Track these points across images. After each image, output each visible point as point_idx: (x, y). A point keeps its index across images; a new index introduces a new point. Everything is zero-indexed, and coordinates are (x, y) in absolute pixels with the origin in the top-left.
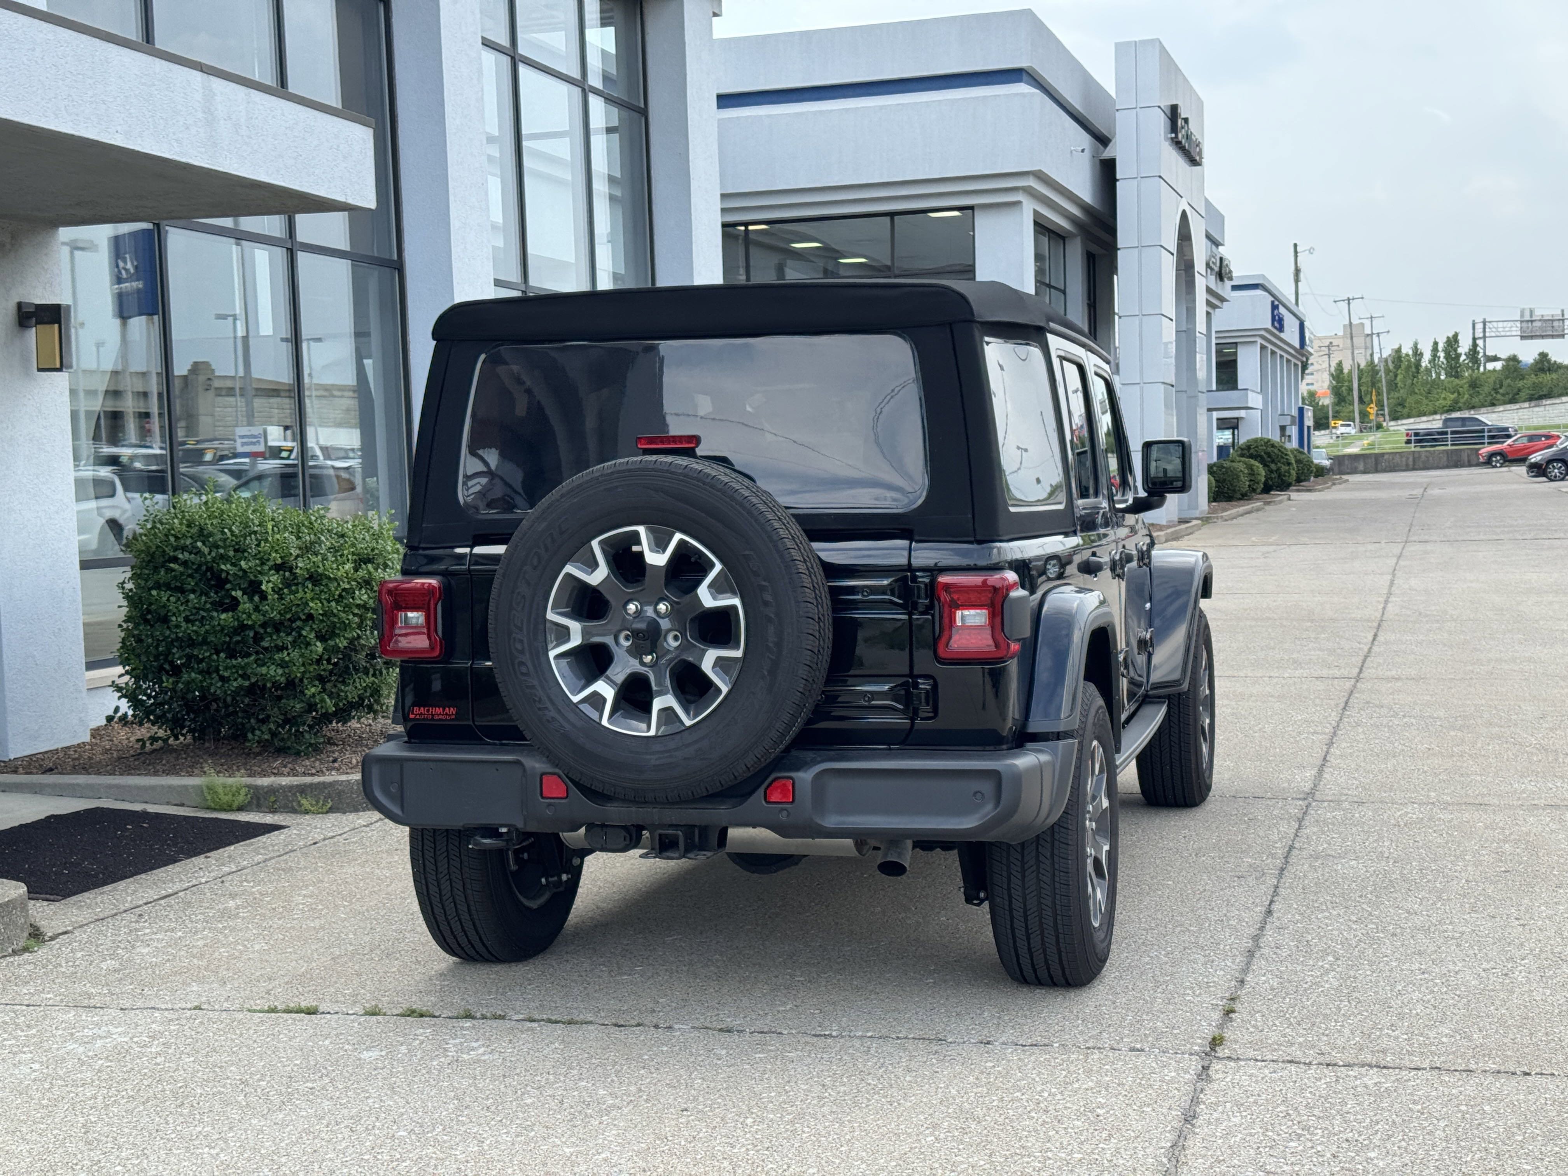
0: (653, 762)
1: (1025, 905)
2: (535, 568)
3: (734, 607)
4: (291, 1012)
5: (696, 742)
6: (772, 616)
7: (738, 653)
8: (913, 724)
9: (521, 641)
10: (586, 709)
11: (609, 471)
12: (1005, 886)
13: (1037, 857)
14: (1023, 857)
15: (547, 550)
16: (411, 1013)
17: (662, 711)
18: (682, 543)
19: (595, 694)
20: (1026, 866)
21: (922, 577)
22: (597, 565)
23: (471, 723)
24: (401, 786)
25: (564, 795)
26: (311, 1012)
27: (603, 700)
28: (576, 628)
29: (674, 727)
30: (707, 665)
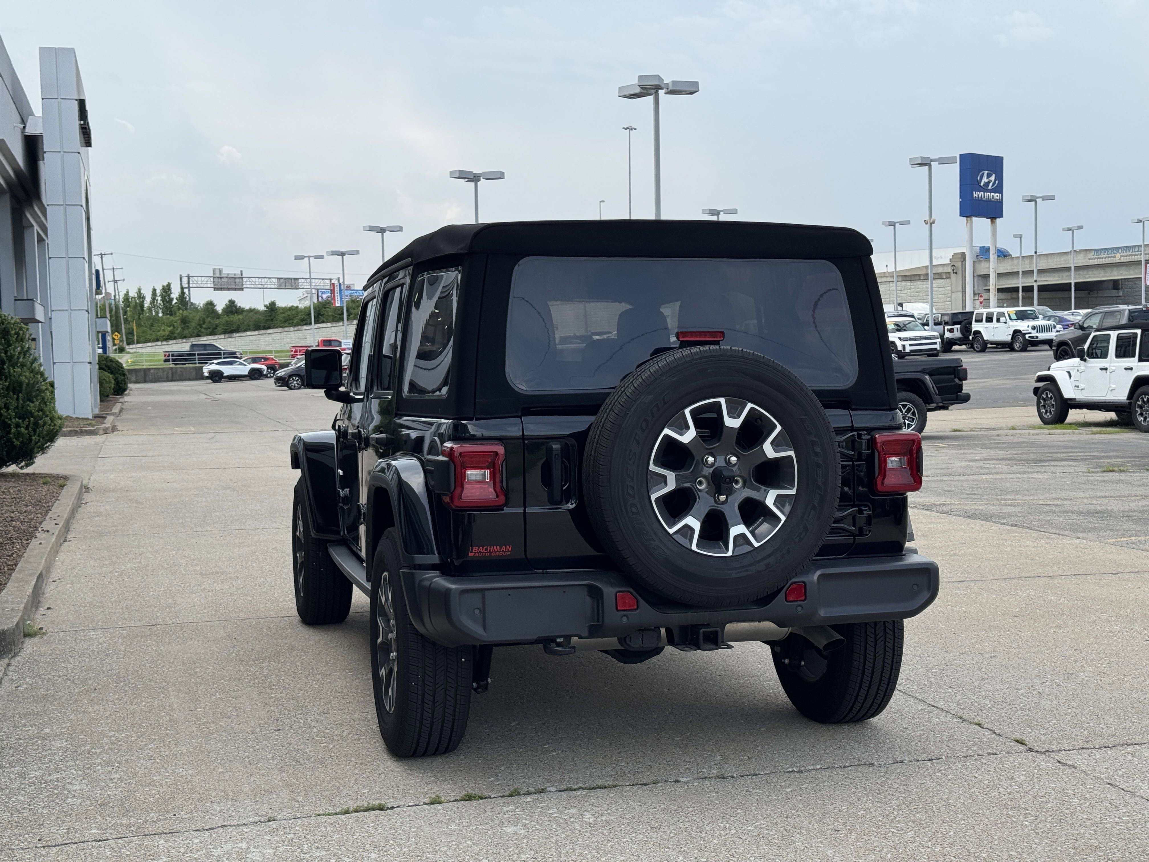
0: (734, 576)
1: (874, 665)
2: (643, 431)
3: (790, 457)
4: (360, 811)
5: (765, 558)
6: (821, 463)
7: (793, 492)
8: (855, 539)
9: (633, 488)
10: (679, 538)
11: (697, 357)
12: (862, 653)
13: (885, 630)
14: (875, 631)
15: (653, 416)
16: (469, 798)
17: (736, 537)
18: (752, 409)
19: (687, 526)
20: (878, 638)
21: (864, 435)
22: (688, 428)
23: (524, 557)
24: (483, 610)
25: (636, 607)
26: (381, 808)
27: (692, 530)
28: (671, 476)
29: (747, 548)
30: (770, 501)
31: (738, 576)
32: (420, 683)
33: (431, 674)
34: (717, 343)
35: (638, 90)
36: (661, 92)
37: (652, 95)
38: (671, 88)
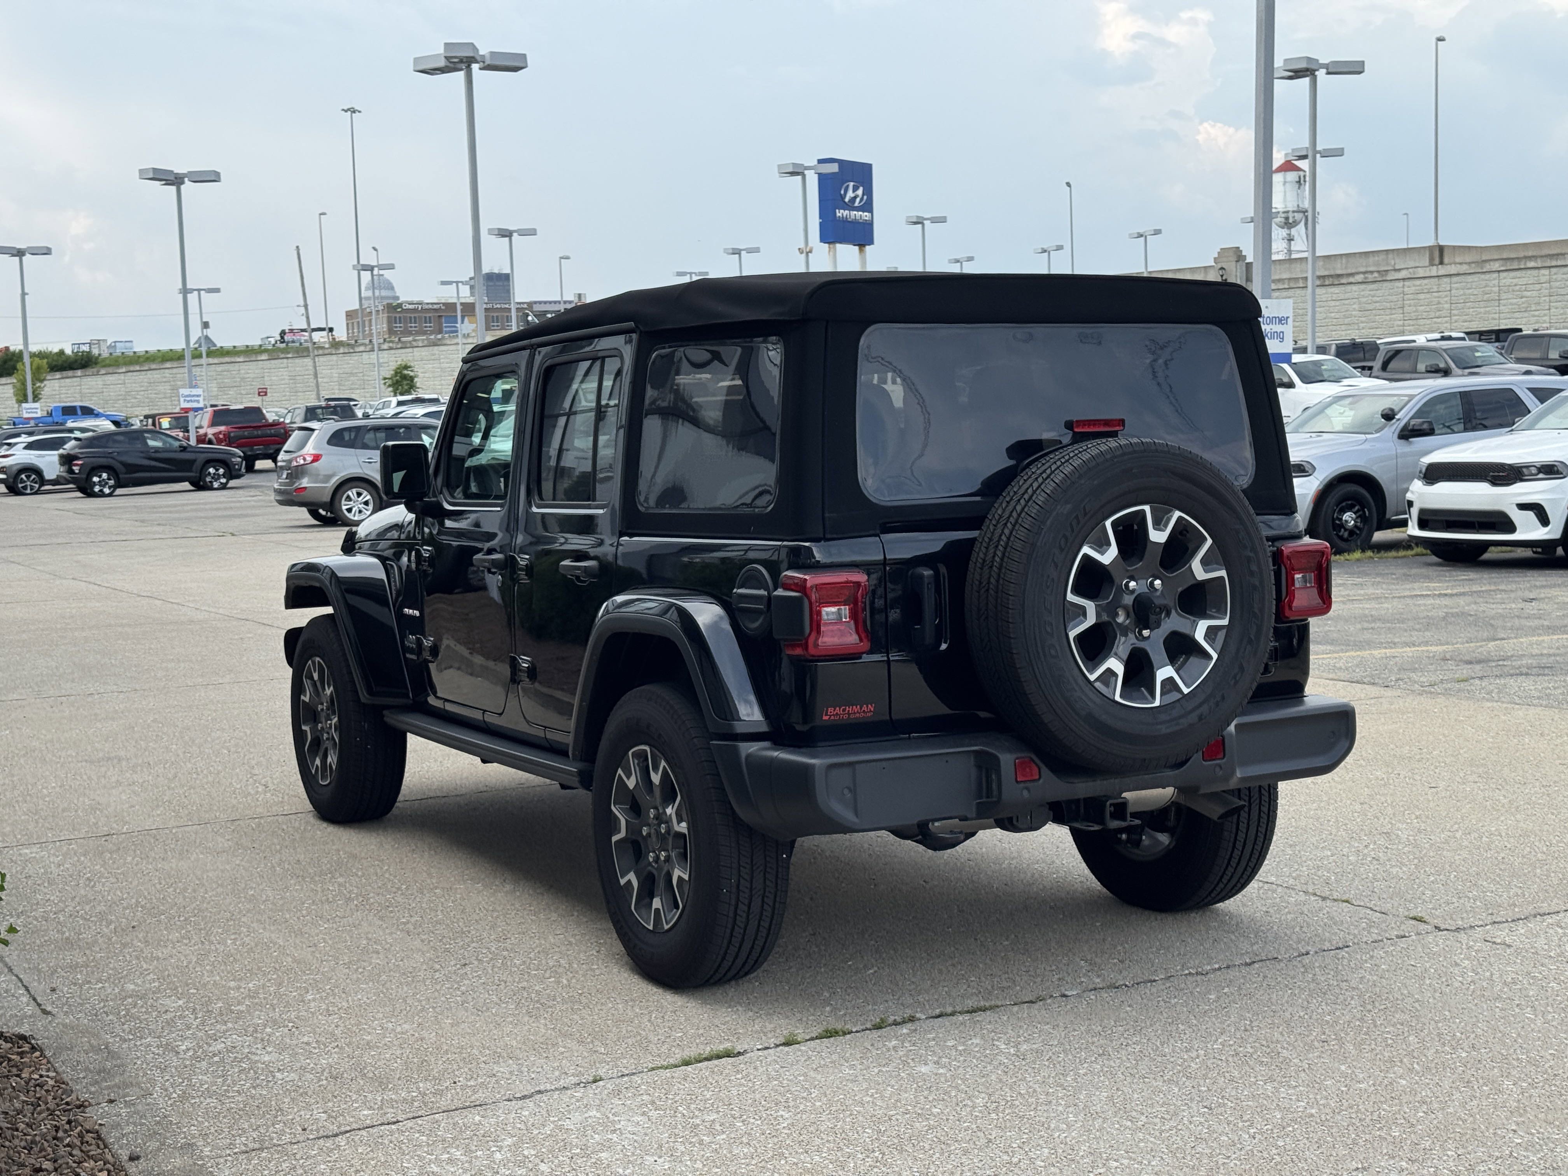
0: (1164, 732)
1: (1247, 835)
2: (1062, 550)
3: (1222, 578)
4: (703, 1061)
5: (1196, 708)
7: (1225, 622)
9: (1051, 624)
10: (1100, 686)
11: (1118, 453)
15: (1073, 531)
16: (830, 1034)
17: (1164, 682)
18: (1180, 519)
19: (1109, 670)
22: (1109, 544)
23: (888, 718)
24: (853, 790)
25: (1037, 777)
26: (728, 1054)
27: (1115, 675)
28: (1090, 606)
29: (1175, 696)
30: (1200, 635)
31: (1168, 731)
32: (734, 890)
33: (746, 877)
34: (1114, 434)
35: (442, 63)
36: (475, 67)
37: (461, 70)
38: (488, 62)
